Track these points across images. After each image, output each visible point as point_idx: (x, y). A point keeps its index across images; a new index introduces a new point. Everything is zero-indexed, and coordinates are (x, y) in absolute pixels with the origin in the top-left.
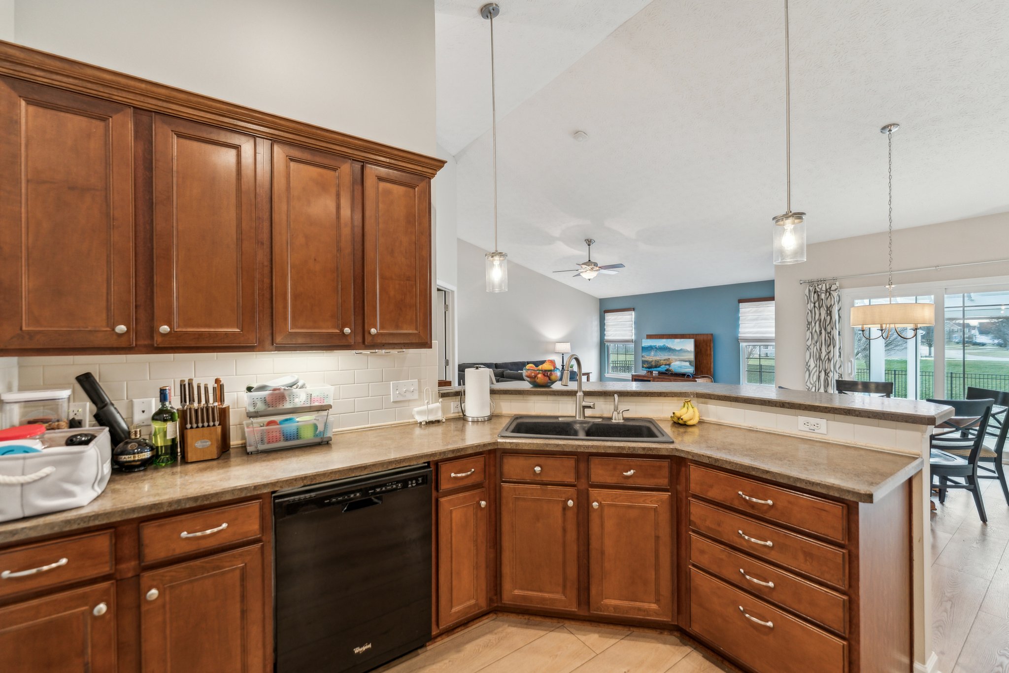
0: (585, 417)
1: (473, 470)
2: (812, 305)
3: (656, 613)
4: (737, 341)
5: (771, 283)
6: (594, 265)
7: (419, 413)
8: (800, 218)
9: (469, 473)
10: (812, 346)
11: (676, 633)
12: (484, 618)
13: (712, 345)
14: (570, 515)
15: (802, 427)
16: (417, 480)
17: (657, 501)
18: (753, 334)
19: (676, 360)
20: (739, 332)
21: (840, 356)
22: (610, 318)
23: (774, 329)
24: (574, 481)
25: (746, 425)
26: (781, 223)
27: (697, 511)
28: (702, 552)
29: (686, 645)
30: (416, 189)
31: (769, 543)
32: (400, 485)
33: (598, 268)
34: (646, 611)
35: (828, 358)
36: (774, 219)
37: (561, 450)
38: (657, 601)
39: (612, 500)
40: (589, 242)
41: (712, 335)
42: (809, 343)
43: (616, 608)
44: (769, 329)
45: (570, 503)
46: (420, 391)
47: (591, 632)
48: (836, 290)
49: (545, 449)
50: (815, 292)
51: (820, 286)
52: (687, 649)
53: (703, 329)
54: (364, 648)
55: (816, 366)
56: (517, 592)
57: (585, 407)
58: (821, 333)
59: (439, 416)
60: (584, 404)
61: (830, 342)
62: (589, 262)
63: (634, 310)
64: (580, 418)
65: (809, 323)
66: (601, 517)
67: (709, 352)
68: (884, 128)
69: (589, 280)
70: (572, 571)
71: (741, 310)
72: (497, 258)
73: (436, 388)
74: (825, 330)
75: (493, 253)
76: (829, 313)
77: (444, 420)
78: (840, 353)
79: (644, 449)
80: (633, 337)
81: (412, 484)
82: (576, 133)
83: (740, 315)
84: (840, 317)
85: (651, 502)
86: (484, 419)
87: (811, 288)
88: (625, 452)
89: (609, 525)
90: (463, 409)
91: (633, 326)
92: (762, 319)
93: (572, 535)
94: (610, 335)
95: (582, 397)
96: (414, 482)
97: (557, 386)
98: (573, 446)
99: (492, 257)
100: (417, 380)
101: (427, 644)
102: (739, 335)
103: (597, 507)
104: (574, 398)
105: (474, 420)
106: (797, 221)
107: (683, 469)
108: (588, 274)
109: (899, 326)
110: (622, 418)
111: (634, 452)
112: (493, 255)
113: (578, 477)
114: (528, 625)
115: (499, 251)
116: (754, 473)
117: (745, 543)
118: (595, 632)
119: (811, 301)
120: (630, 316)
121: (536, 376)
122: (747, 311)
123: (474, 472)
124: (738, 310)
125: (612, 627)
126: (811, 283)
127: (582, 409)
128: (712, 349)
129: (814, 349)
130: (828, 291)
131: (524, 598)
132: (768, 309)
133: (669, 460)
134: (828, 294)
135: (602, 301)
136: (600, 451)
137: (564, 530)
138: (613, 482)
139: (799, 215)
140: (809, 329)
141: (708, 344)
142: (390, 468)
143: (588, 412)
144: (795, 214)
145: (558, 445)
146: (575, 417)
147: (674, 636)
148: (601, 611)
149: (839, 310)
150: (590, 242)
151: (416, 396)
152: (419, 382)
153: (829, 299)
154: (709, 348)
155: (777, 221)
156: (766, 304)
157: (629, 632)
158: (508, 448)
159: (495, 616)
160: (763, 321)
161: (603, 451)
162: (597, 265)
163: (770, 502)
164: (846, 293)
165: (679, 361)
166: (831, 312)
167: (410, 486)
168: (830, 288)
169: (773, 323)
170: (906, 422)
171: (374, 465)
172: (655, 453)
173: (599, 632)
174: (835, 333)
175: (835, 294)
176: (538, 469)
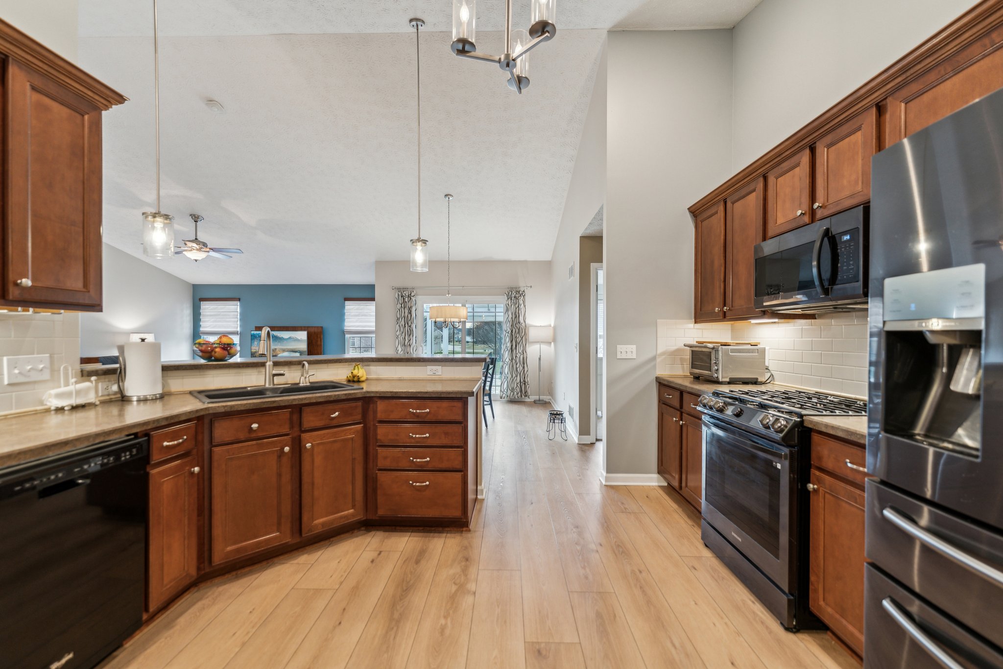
0: (274, 385)
1: (185, 437)
2: (400, 305)
3: (353, 515)
4: (343, 333)
5: (371, 287)
6: (204, 245)
7: (59, 396)
8: (425, 243)
9: (181, 441)
10: (400, 335)
11: (363, 528)
12: (185, 594)
13: (322, 336)
14: (285, 460)
15: (429, 373)
16: (131, 452)
17: (353, 432)
18: (356, 327)
19: (284, 351)
20: (344, 325)
21: (416, 343)
22: (207, 308)
23: (374, 324)
24: (289, 430)
25: (396, 377)
26: (415, 244)
27: (383, 432)
28: (385, 458)
29: (371, 531)
30: (86, 117)
31: (428, 435)
32: (112, 459)
33: (208, 250)
34: (346, 517)
35: (409, 344)
36: (411, 240)
37: (278, 405)
38: (353, 507)
39: (321, 440)
40: (196, 218)
41: (322, 327)
42: (398, 333)
43: (323, 524)
44: (370, 324)
45: (287, 449)
46: (54, 370)
47: (299, 556)
48: (414, 296)
49: (262, 407)
50: (402, 297)
51: (405, 292)
52: (373, 533)
53: (315, 322)
54: (64, 661)
55: (402, 350)
56: (229, 549)
57: (275, 375)
58: (405, 326)
59: (91, 398)
60: (274, 372)
61: (410, 333)
62: (196, 240)
63: (239, 300)
64: (270, 385)
65: (398, 319)
66: (312, 455)
67: (319, 343)
68: (446, 195)
69: (196, 261)
70: (287, 507)
71: (347, 307)
72: (158, 219)
73: (78, 366)
74: (408, 324)
75: (155, 213)
76: (410, 313)
77: (98, 403)
78: (416, 340)
79: (346, 394)
80: (239, 329)
81: (125, 456)
82: (210, 101)
83: (345, 311)
84: (416, 315)
85: (350, 433)
86: (156, 397)
87: (399, 293)
88: (332, 399)
89: (318, 460)
90: (122, 388)
91: (239, 317)
92: (362, 316)
93: (287, 477)
94: (206, 325)
95: (271, 367)
96: (128, 453)
97: (237, 359)
98: (288, 400)
99: (154, 217)
100: (48, 355)
101: (124, 642)
102: (345, 328)
103: (309, 447)
104: (262, 370)
105: (140, 398)
106: (423, 245)
107: (371, 406)
108: (194, 255)
109: (453, 320)
110: (308, 382)
111: (339, 398)
112: (154, 216)
113: (292, 427)
114: (238, 578)
115: (163, 212)
116: (419, 395)
117: (413, 441)
118: (303, 554)
119: (399, 303)
120: (234, 308)
121: (212, 350)
122: (351, 308)
123: (186, 439)
124: (343, 307)
125: (316, 545)
126: (399, 289)
127: (271, 377)
128: (322, 341)
129: (401, 338)
130: (410, 297)
131: (238, 551)
132: (370, 308)
133: (362, 401)
134: (409, 298)
135: (196, 288)
136: (312, 402)
137: (279, 475)
138: (322, 424)
139: (425, 242)
140: (398, 323)
141: (319, 336)
142: (97, 441)
143: (277, 380)
144: (423, 240)
145: (274, 402)
146: (265, 385)
147: (362, 530)
148: (312, 532)
149: (415, 310)
150: (198, 217)
151: (46, 375)
152: (51, 357)
153: (410, 302)
154: (319, 340)
155: (413, 243)
156: (365, 304)
157: (330, 543)
158: (222, 411)
159: (196, 589)
160: (363, 317)
161: (315, 401)
162: (207, 246)
163: (428, 410)
164: (420, 299)
165: (287, 351)
166: (411, 311)
167: (123, 458)
168: (411, 294)
169: (373, 319)
170: (476, 362)
171: (78, 439)
172: (353, 396)
173: (306, 553)
174: (413, 326)
175: (413, 299)
176: (255, 426)
